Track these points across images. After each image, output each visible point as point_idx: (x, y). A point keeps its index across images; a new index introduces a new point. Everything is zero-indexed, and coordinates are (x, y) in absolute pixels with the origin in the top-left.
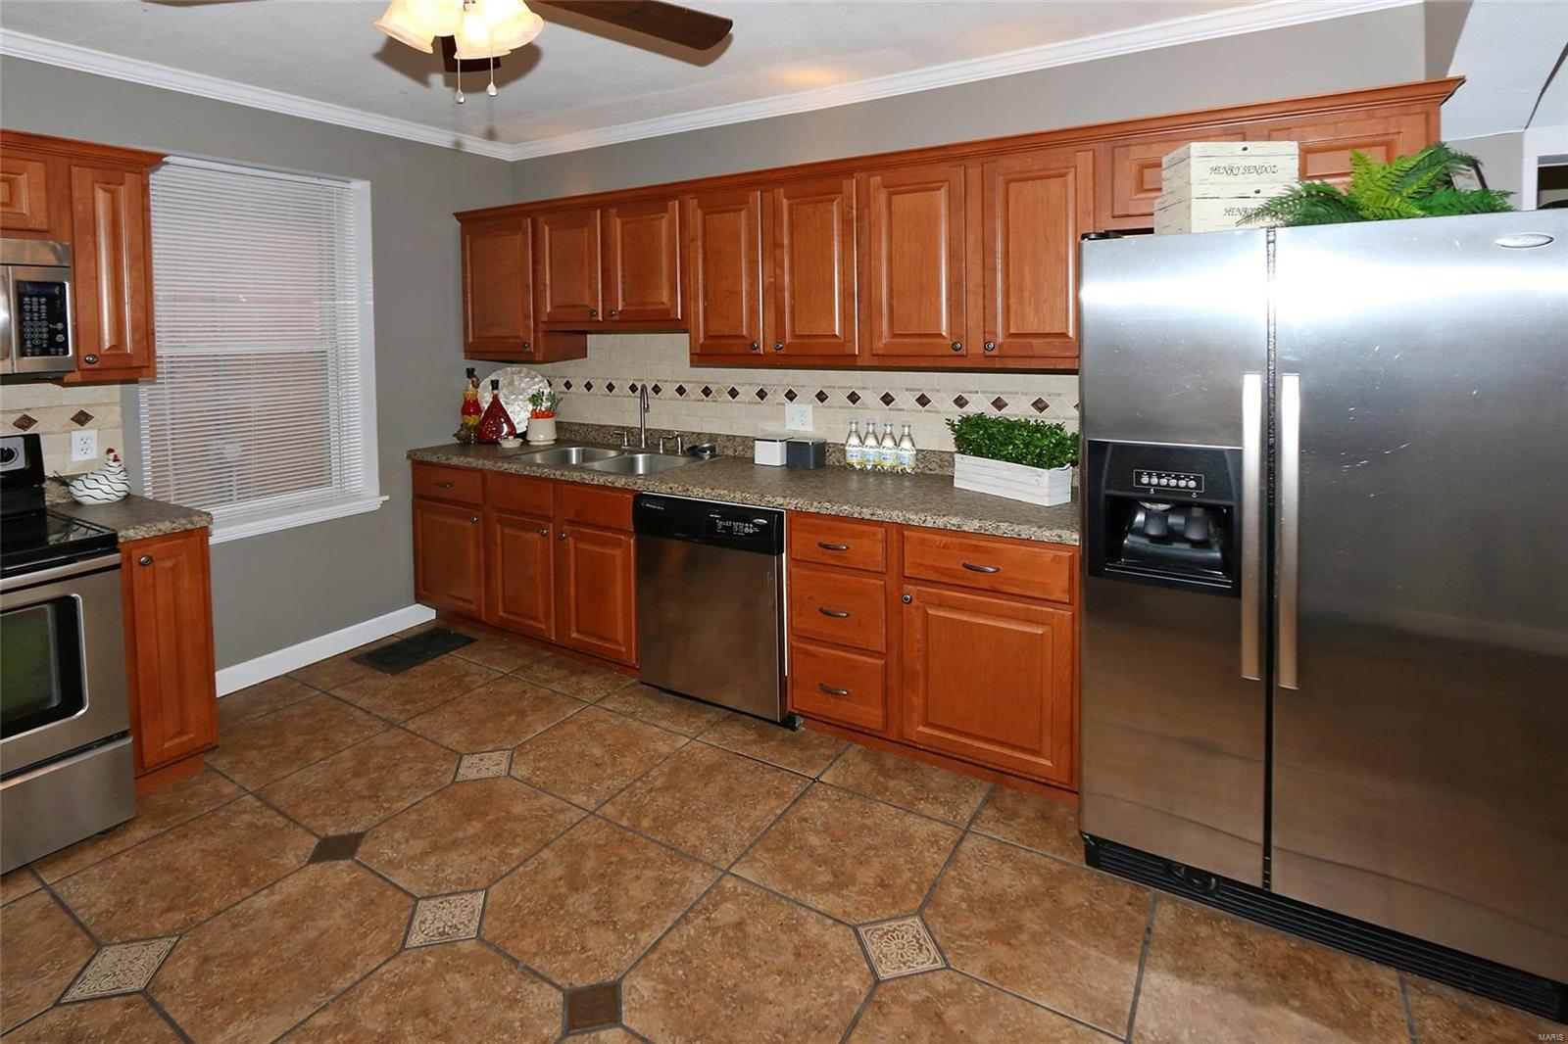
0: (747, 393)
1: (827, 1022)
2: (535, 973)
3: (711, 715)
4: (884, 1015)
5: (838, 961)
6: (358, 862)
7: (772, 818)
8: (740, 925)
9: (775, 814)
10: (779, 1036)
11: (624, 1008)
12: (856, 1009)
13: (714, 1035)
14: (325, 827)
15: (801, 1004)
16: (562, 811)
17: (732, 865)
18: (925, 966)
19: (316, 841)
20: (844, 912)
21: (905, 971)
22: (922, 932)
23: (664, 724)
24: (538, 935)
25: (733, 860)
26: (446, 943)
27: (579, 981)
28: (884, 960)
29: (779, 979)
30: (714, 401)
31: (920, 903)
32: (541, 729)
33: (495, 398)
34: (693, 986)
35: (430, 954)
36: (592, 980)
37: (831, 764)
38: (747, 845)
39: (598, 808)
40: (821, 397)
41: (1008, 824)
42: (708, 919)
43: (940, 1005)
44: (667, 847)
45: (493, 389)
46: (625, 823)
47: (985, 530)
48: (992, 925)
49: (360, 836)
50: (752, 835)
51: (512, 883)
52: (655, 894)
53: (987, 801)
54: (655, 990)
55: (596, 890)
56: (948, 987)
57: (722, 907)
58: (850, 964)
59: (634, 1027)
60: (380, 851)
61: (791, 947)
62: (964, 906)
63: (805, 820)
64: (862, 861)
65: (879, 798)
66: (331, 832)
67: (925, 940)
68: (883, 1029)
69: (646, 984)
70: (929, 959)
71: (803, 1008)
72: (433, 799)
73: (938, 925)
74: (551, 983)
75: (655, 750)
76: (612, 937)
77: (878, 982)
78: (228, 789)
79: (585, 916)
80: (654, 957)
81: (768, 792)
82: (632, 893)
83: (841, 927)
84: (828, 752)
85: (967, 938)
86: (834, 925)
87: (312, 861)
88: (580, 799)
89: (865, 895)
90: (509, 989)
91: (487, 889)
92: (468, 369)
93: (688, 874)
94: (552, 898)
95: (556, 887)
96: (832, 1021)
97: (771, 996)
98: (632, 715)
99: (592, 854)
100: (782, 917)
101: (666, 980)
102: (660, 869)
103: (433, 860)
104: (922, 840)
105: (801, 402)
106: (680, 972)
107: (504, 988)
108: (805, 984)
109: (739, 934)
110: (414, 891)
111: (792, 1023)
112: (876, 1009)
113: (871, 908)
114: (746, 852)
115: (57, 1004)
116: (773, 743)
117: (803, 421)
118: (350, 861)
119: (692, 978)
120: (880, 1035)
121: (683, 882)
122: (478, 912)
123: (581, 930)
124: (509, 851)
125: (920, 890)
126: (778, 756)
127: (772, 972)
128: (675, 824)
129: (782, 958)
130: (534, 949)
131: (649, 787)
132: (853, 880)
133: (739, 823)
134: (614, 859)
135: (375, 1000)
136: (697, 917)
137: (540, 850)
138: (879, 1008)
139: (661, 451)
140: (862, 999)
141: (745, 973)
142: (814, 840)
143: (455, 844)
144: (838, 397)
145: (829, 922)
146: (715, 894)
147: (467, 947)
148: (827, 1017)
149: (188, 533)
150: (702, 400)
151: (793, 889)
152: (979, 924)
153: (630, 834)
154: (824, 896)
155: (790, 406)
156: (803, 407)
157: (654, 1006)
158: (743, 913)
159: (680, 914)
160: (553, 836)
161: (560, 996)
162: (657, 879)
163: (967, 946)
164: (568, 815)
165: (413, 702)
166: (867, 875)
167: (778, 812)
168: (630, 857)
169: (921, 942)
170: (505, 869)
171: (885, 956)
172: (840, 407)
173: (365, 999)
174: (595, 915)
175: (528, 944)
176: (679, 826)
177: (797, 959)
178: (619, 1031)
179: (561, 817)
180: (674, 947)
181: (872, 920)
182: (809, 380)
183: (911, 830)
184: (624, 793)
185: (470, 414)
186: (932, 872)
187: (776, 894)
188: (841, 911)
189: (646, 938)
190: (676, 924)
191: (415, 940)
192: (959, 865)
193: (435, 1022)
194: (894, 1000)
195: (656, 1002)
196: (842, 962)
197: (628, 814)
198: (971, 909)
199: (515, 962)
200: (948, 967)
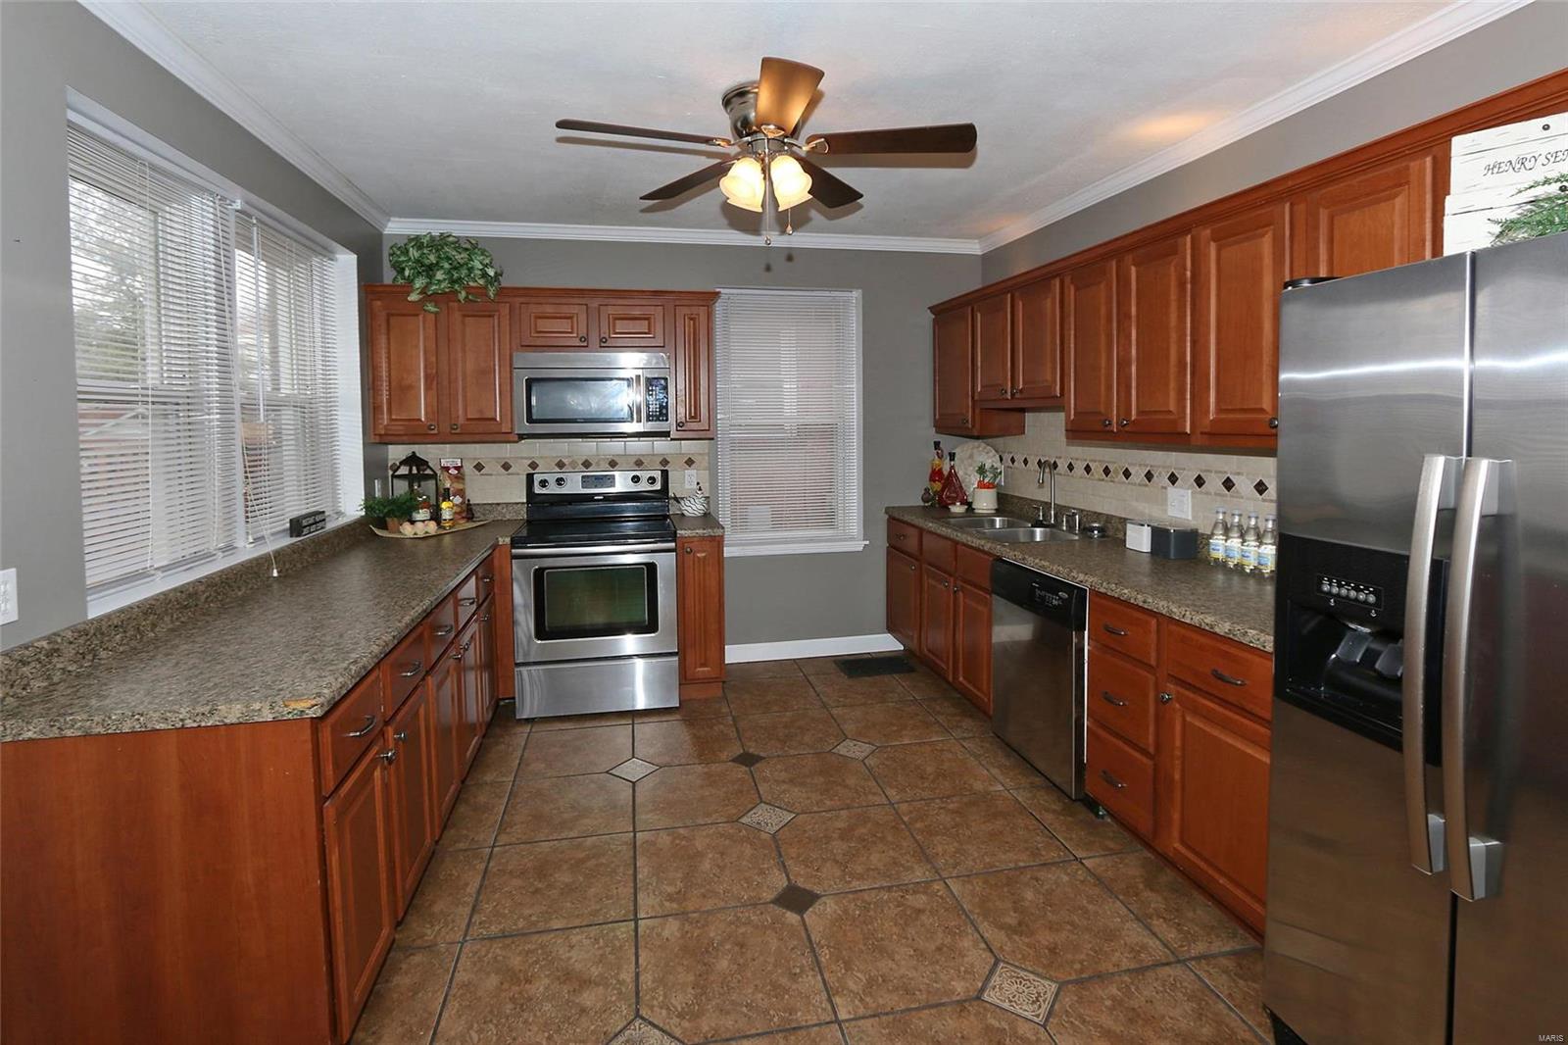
0: (1137, 474)
1: (917, 993)
2: (785, 866)
3: (1038, 780)
4: (960, 1016)
5: (963, 969)
6: (751, 772)
7: (1012, 865)
8: (920, 911)
9: (1016, 864)
10: (880, 979)
11: (811, 909)
12: (945, 1000)
13: (844, 953)
14: (750, 747)
15: (912, 974)
16: (875, 794)
17: (951, 878)
18: (1026, 1013)
19: (742, 751)
20: (1001, 947)
21: (1006, 1005)
22: (1049, 995)
23: (995, 771)
24: (801, 851)
25: (954, 875)
26: (757, 829)
27: (801, 883)
28: (997, 989)
29: (912, 952)
30: (1112, 481)
31: (1072, 978)
32: (906, 742)
33: (952, 467)
34: (857, 923)
35: (746, 830)
36: (808, 887)
37: (1106, 855)
38: (974, 871)
39: (898, 803)
40: (1200, 482)
41: (1234, 980)
42: (902, 897)
43: (1008, 1039)
44: (919, 845)
45: (951, 460)
46: (906, 819)
47: (1234, 635)
48: (1118, 1028)
49: (762, 758)
50: (984, 868)
51: (813, 818)
52: (885, 866)
53: (1234, 954)
54: (835, 912)
55: (853, 845)
56: (1028, 1035)
57: (918, 896)
58: (968, 976)
59: (807, 920)
60: (764, 770)
61: (939, 942)
62: (1108, 1003)
63: (1037, 880)
64: (1052, 927)
65: (1121, 897)
66: (751, 750)
67: (1044, 1001)
68: (950, 1021)
69: (832, 905)
70: (1033, 1011)
71: (910, 976)
72: (811, 756)
73: (1067, 1000)
74: (787, 876)
75: (971, 785)
76: (838, 873)
77: (978, 998)
78: (725, 710)
79: (835, 855)
80: (851, 896)
81: (1027, 849)
82: (872, 858)
83: (989, 954)
84: (1111, 845)
85: (1084, 1021)
86: (984, 949)
87: (733, 761)
88: (892, 792)
89: (1030, 948)
90: (766, 866)
91: (798, 814)
92: (935, 442)
93: (916, 867)
94: (826, 837)
95: (833, 832)
96: (921, 994)
97: (897, 957)
98: (977, 757)
99: (869, 825)
100: (953, 923)
101: (846, 911)
102: (900, 854)
103: (784, 787)
104: (1126, 944)
105: (1181, 487)
106: (857, 912)
107: (763, 864)
108: (926, 966)
109: (914, 915)
110: (763, 797)
111: (895, 978)
112: (958, 1010)
113: (1024, 958)
114: (968, 876)
115: (607, 772)
116: (1070, 819)
117: (1181, 508)
118: (747, 769)
119: (861, 919)
120: (944, 1022)
121: (911, 869)
122: (782, 824)
123: (824, 861)
124: (825, 801)
125: (1082, 971)
126: (1064, 829)
127: (912, 947)
128: (938, 835)
129: (927, 945)
130: (794, 855)
131: (943, 805)
132: (1032, 933)
133: (983, 856)
134: (879, 835)
135: (708, 836)
136: (896, 892)
137: (842, 809)
138: (961, 1011)
139: (1065, 528)
140: (955, 998)
141: (895, 937)
142: (1029, 895)
143: (803, 784)
144: (1214, 483)
145: (983, 946)
146: (923, 887)
147: (764, 836)
148: (920, 990)
149: (712, 538)
150: (1103, 480)
151: (978, 914)
152: (1107, 1021)
153: (903, 826)
154: (996, 930)
155: (1172, 491)
156: (1182, 491)
157: (827, 919)
158: (929, 907)
159: (889, 884)
160: (856, 805)
161: (786, 884)
162: (894, 858)
163: (1077, 1026)
164: (876, 798)
165: (845, 697)
166: (1045, 938)
167: (1022, 864)
168: (890, 838)
169: (1041, 999)
170: (815, 809)
171: (1001, 989)
172: (1216, 494)
173: (704, 833)
174: (839, 858)
175: (793, 852)
176: (939, 838)
177: (935, 951)
178: (799, 918)
179: (870, 797)
180: (866, 897)
181: (1017, 964)
182: (1189, 463)
183: (1124, 933)
184: (923, 802)
185: (934, 481)
186: (1106, 966)
187: (964, 910)
188: (999, 945)
189: (856, 885)
190: (882, 888)
191: (744, 820)
192: (1140, 977)
193: (723, 860)
194: (977, 1014)
195: (829, 917)
196: (965, 972)
197: (912, 816)
198: (1112, 1009)
199: (780, 856)
200: (1044, 1026)
